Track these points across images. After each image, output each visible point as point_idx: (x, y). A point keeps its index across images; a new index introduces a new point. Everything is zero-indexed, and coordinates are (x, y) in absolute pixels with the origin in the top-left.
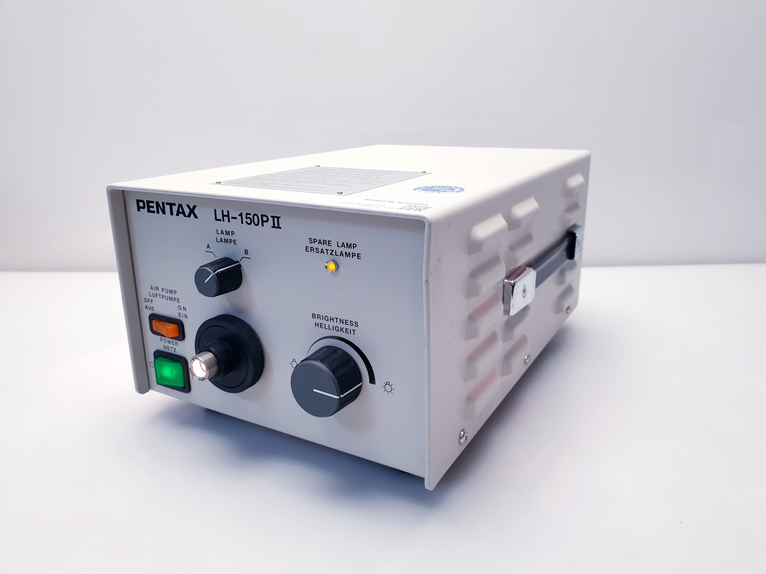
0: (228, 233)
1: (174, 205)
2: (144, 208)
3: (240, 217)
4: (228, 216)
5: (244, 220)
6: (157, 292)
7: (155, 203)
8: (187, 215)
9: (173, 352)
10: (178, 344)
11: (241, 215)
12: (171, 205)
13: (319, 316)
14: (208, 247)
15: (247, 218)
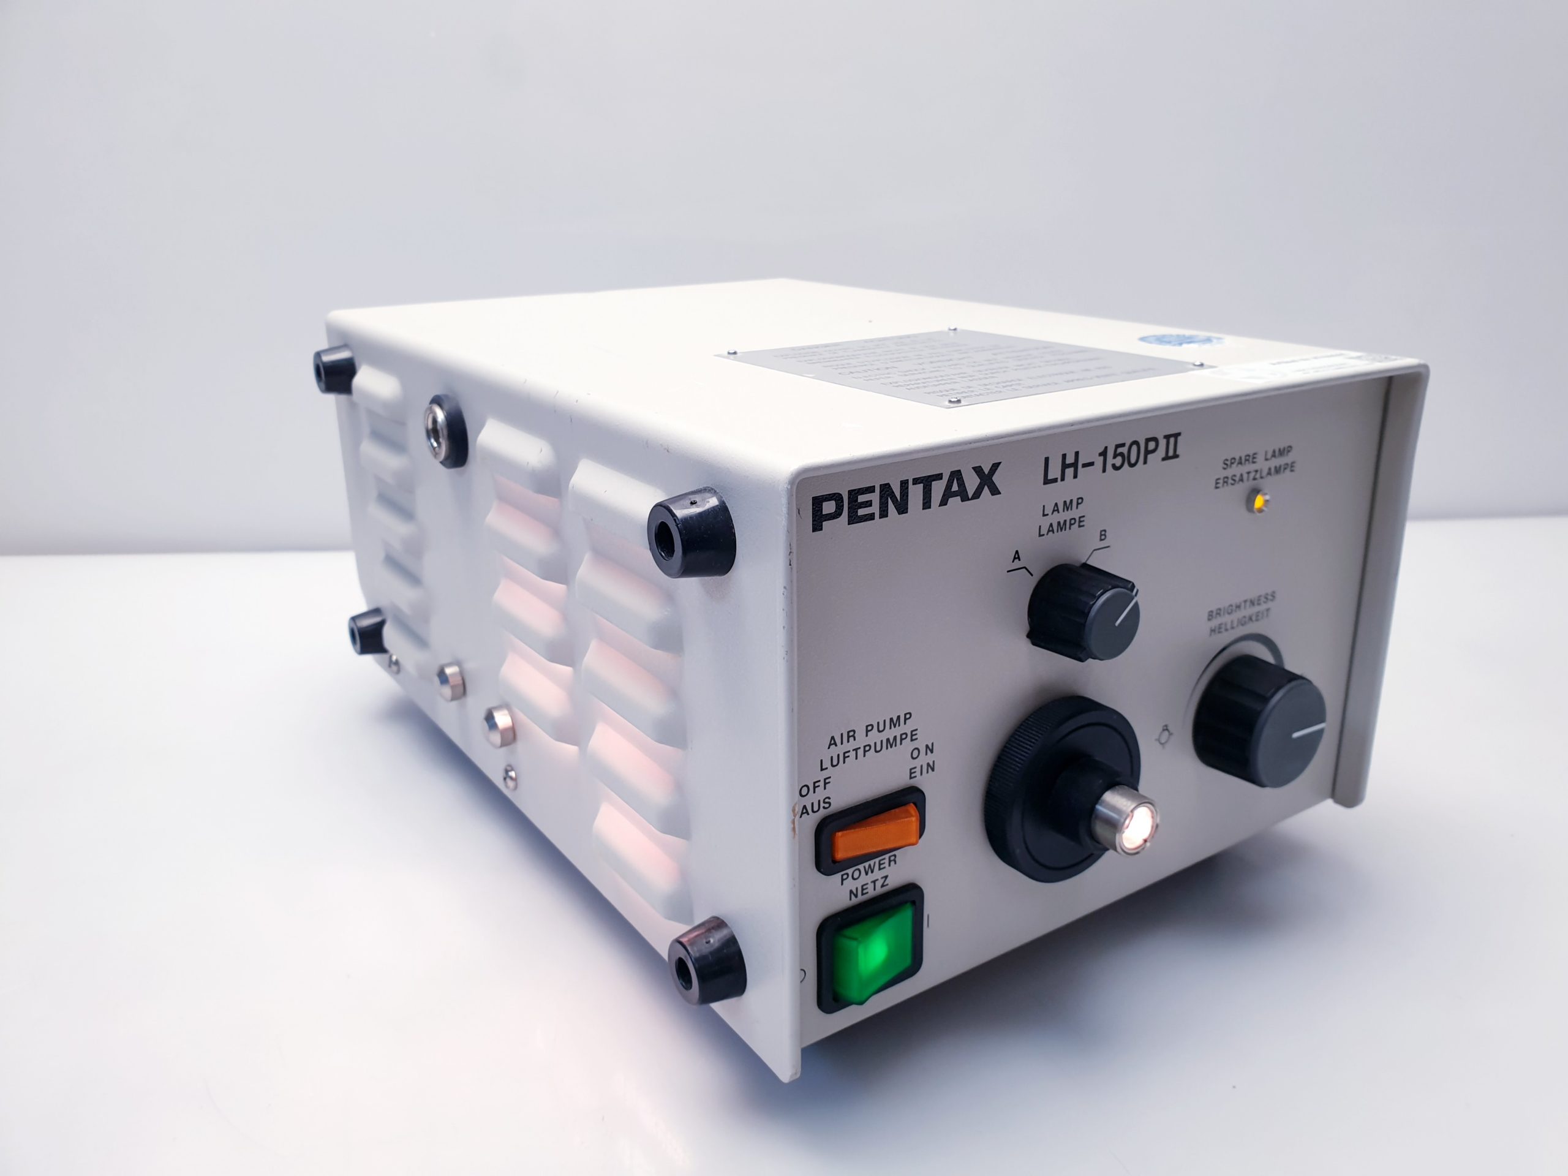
0: (1067, 506)
1: (939, 477)
2: (837, 515)
3: (1102, 458)
4: (1075, 465)
5: (1110, 461)
6: (852, 745)
7: (877, 490)
8: (970, 495)
9: (879, 890)
10: (897, 859)
11: (1104, 454)
12: (927, 482)
13: (1219, 612)
14: (1017, 556)
15: (1115, 457)
